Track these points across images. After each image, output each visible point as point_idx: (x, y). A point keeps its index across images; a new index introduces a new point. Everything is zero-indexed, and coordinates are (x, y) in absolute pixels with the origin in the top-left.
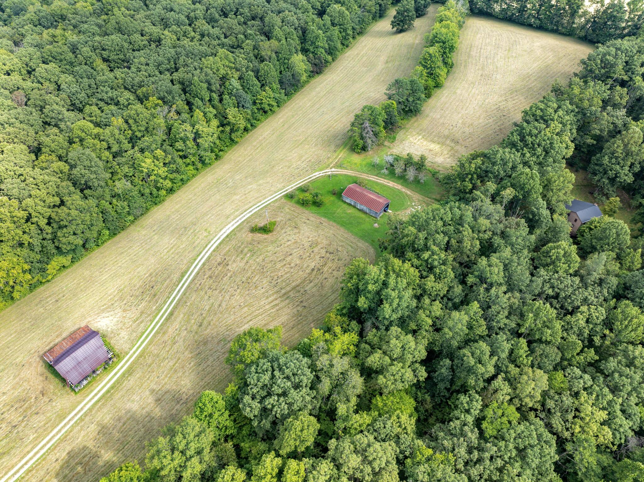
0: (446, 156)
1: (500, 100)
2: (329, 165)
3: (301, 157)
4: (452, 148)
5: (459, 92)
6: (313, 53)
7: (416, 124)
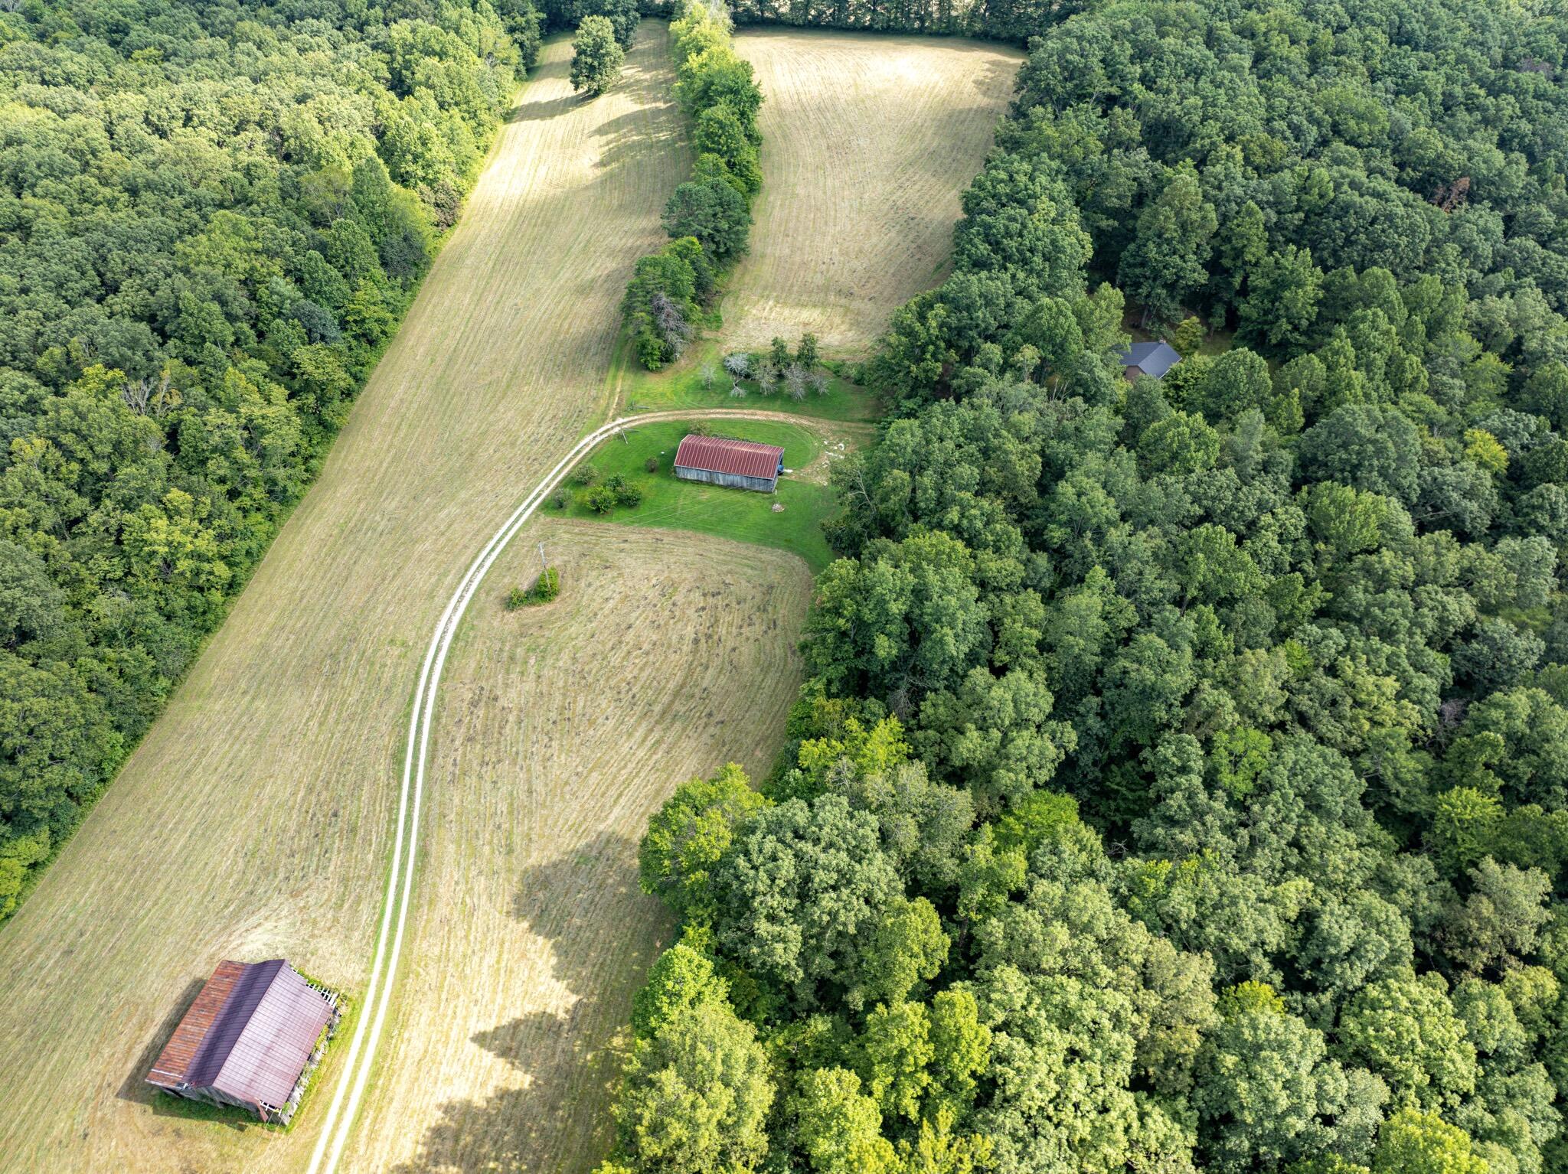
0: (843, 327)
1: (889, 188)
2: (605, 414)
3: (529, 414)
4: (847, 310)
5: (800, 191)
6: (423, 179)
7: (747, 279)
